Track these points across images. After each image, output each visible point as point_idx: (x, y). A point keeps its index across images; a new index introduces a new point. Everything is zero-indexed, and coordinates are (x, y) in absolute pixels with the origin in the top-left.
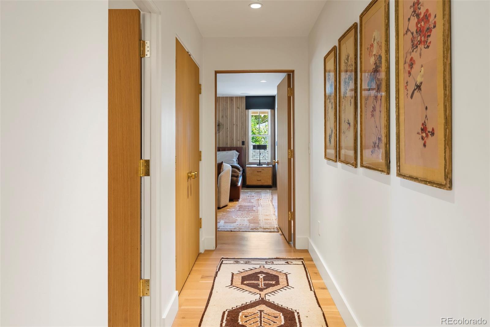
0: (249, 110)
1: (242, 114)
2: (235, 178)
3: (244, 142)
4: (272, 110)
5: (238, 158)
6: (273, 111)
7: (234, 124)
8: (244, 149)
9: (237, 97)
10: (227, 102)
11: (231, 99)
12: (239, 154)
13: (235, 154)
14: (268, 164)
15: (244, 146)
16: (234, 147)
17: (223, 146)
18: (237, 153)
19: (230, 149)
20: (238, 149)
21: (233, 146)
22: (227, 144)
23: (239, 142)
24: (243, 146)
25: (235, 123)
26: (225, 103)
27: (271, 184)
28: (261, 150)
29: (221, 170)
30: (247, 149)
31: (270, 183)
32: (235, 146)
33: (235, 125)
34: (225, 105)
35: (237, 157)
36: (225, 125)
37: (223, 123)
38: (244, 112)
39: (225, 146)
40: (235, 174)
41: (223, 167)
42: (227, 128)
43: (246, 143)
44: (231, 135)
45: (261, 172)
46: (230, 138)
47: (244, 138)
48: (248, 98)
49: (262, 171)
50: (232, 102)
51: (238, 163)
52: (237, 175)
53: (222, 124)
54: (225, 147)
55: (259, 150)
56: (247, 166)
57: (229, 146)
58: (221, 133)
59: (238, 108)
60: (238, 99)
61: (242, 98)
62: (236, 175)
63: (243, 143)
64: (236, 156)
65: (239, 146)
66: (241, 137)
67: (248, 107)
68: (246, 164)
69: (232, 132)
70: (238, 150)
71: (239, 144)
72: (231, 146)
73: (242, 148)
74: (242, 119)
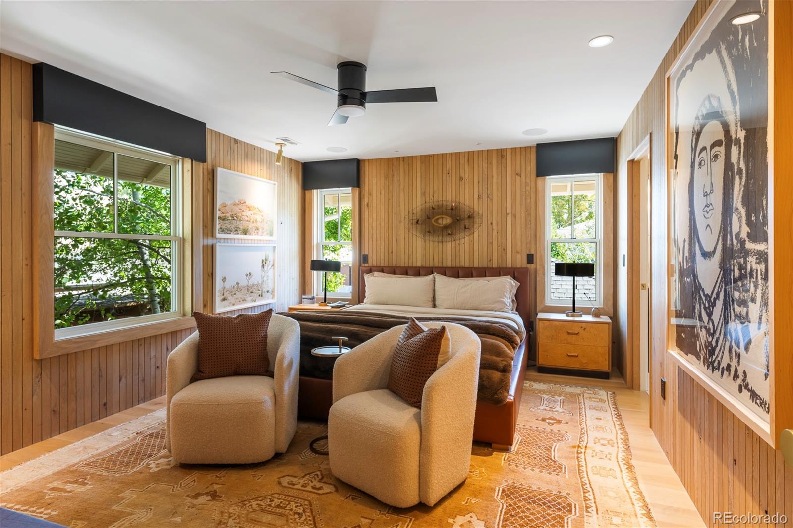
0: (547, 177)
1: (528, 188)
2: (497, 375)
3: (533, 255)
4: (608, 175)
5: (516, 296)
6: (611, 176)
7: (507, 214)
8: (533, 272)
9: (516, 148)
10: (491, 163)
11: (499, 154)
12: (519, 284)
13: (508, 285)
14: (597, 314)
15: (533, 266)
16: (507, 268)
17: (481, 266)
18: (514, 284)
19: (498, 272)
20: (515, 273)
21: (504, 266)
22: (490, 260)
23: (519, 256)
24: (529, 266)
25: (509, 211)
26: (485, 165)
27: (607, 368)
28: (577, 278)
29: (440, 358)
30: (539, 273)
31: (604, 364)
32: (509, 266)
33: (510, 214)
34: (485, 170)
35: (515, 291)
36: (485, 215)
37: (481, 212)
38: (533, 184)
39: (485, 266)
40: (498, 359)
41: (447, 345)
42: (489, 223)
43: (537, 259)
44: (499, 238)
45: (577, 334)
46: (498, 246)
47: (533, 246)
48: (542, 147)
49: (581, 331)
50: (504, 160)
51: (516, 306)
52: (504, 363)
53: (478, 214)
54: (486, 268)
55: (571, 278)
56: (541, 316)
57: (495, 265)
58: (476, 234)
59: (517, 174)
60: (519, 152)
61: (528, 151)
62: (501, 365)
63: (530, 259)
64: (511, 291)
65: (519, 266)
66: (524, 245)
67: (543, 170)
68: (537, 310)
69: (502, 232)
70: (516, 275)
71: (521, 262)
72: (501, 266)
73: (528, 271)
74: (529, 201)
